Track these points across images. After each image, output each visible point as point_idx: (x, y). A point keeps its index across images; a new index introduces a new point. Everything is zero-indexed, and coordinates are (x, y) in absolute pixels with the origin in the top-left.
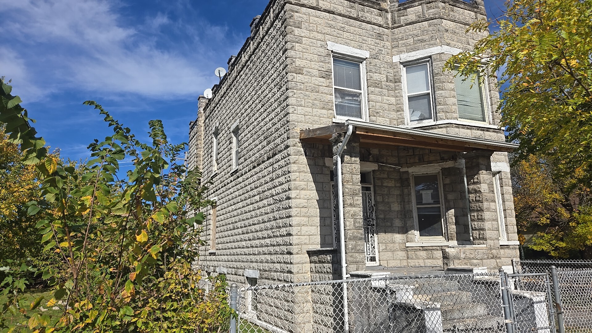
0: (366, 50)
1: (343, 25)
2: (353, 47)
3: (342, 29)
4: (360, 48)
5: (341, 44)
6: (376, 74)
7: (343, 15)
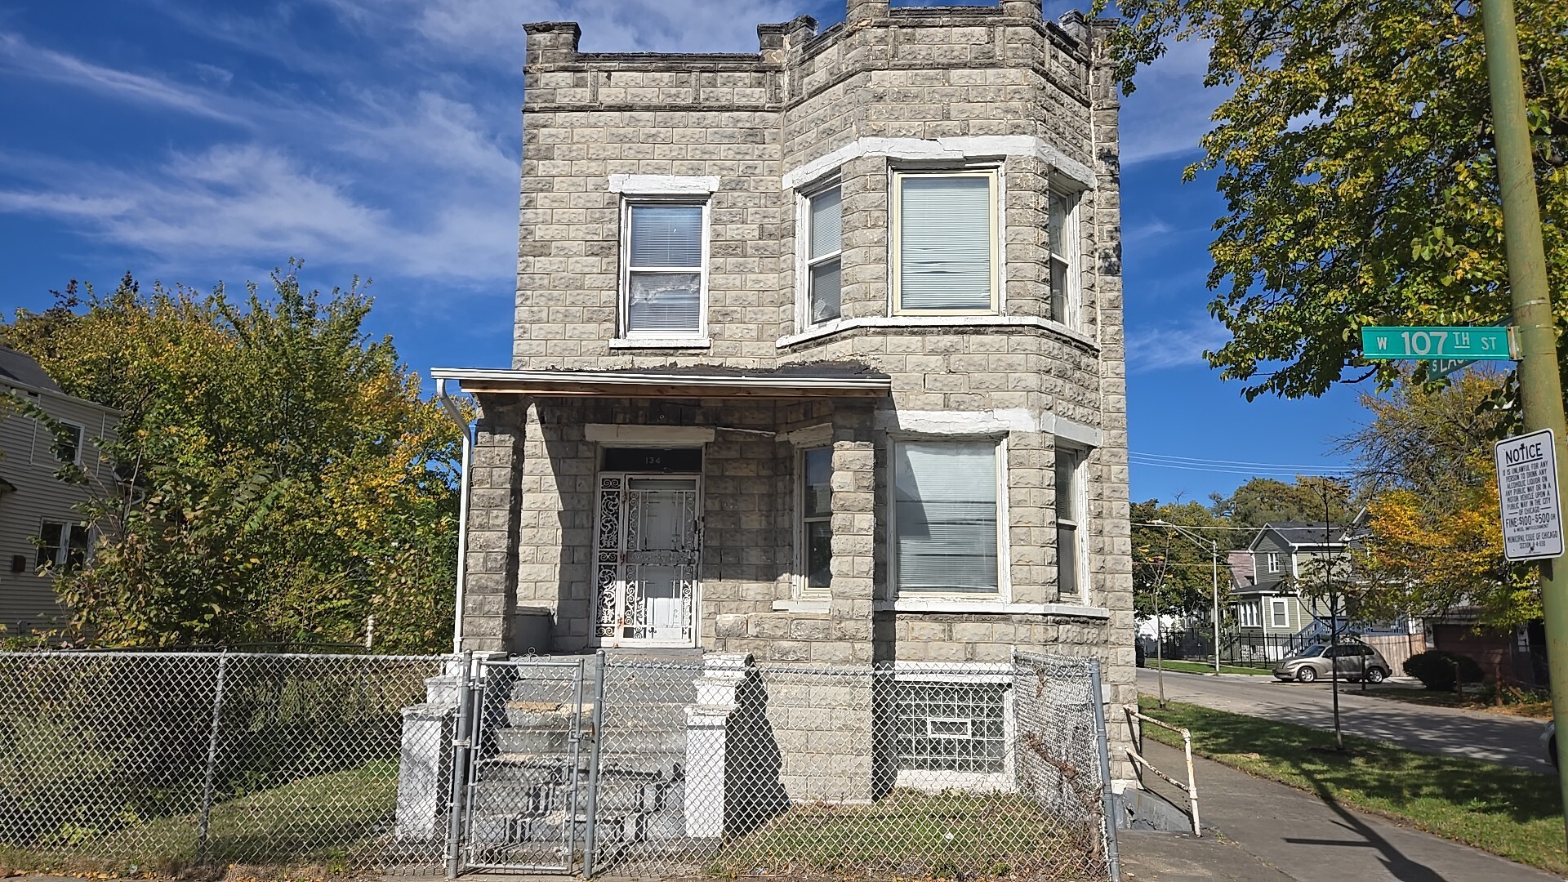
0: (711, 174)
1: (654, 131)
2: (678, 174)
3: (652, 139)
4: (696, 172)
5: (644, 173)
6: (734, 226)
7: (655, 106)
